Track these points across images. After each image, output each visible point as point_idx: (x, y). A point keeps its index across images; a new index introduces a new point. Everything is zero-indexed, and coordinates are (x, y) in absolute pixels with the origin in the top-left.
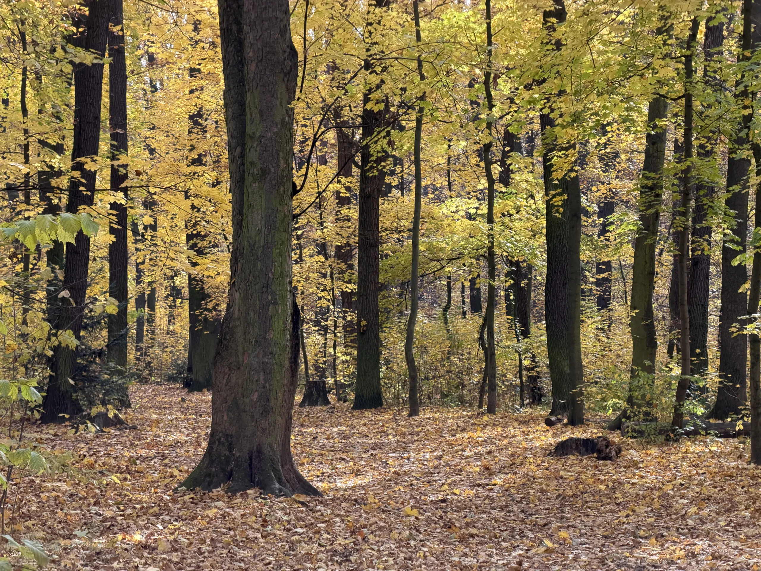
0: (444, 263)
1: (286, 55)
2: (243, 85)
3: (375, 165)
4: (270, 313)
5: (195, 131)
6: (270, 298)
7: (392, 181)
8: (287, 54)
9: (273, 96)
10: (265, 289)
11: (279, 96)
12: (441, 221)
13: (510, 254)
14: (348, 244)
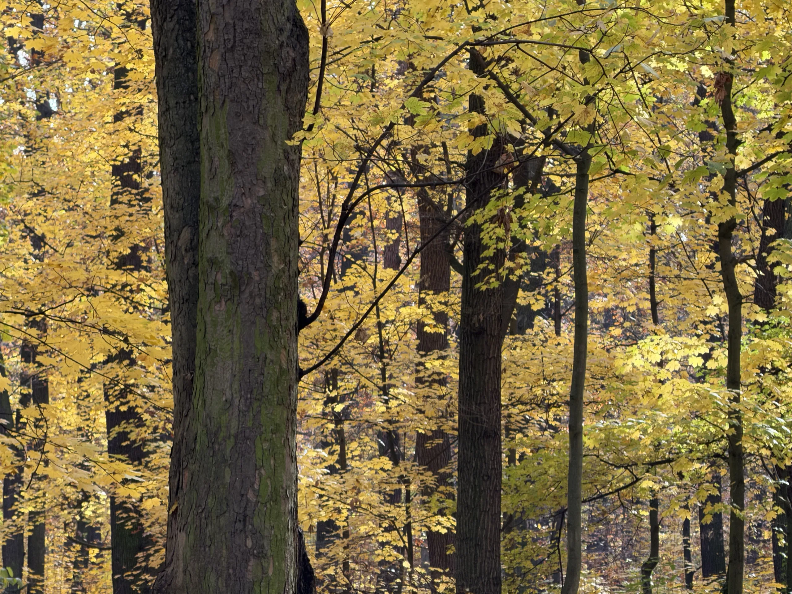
0: (638, 472)
1: (283, 38)
2: (196, 99)
3: (492, 267)
4: (250, 577)
5: (125, 198)
6: (249, 543)
7: (533, 301)
8: (286, 34)
9: (257, 122)
10: (239, 526)
11: (269, 122)
12: (631, 383)
13: (776, 452)
14: (439, 433)
